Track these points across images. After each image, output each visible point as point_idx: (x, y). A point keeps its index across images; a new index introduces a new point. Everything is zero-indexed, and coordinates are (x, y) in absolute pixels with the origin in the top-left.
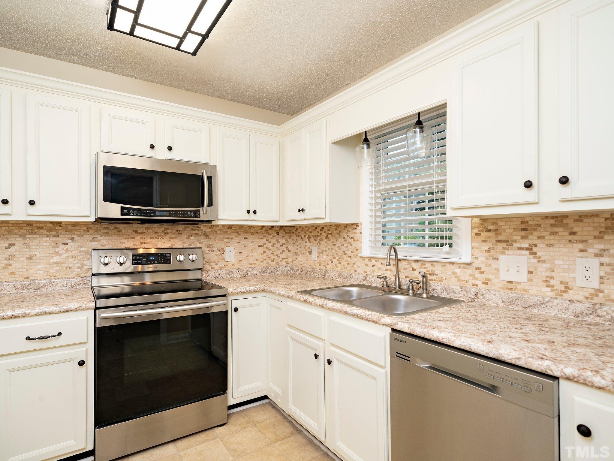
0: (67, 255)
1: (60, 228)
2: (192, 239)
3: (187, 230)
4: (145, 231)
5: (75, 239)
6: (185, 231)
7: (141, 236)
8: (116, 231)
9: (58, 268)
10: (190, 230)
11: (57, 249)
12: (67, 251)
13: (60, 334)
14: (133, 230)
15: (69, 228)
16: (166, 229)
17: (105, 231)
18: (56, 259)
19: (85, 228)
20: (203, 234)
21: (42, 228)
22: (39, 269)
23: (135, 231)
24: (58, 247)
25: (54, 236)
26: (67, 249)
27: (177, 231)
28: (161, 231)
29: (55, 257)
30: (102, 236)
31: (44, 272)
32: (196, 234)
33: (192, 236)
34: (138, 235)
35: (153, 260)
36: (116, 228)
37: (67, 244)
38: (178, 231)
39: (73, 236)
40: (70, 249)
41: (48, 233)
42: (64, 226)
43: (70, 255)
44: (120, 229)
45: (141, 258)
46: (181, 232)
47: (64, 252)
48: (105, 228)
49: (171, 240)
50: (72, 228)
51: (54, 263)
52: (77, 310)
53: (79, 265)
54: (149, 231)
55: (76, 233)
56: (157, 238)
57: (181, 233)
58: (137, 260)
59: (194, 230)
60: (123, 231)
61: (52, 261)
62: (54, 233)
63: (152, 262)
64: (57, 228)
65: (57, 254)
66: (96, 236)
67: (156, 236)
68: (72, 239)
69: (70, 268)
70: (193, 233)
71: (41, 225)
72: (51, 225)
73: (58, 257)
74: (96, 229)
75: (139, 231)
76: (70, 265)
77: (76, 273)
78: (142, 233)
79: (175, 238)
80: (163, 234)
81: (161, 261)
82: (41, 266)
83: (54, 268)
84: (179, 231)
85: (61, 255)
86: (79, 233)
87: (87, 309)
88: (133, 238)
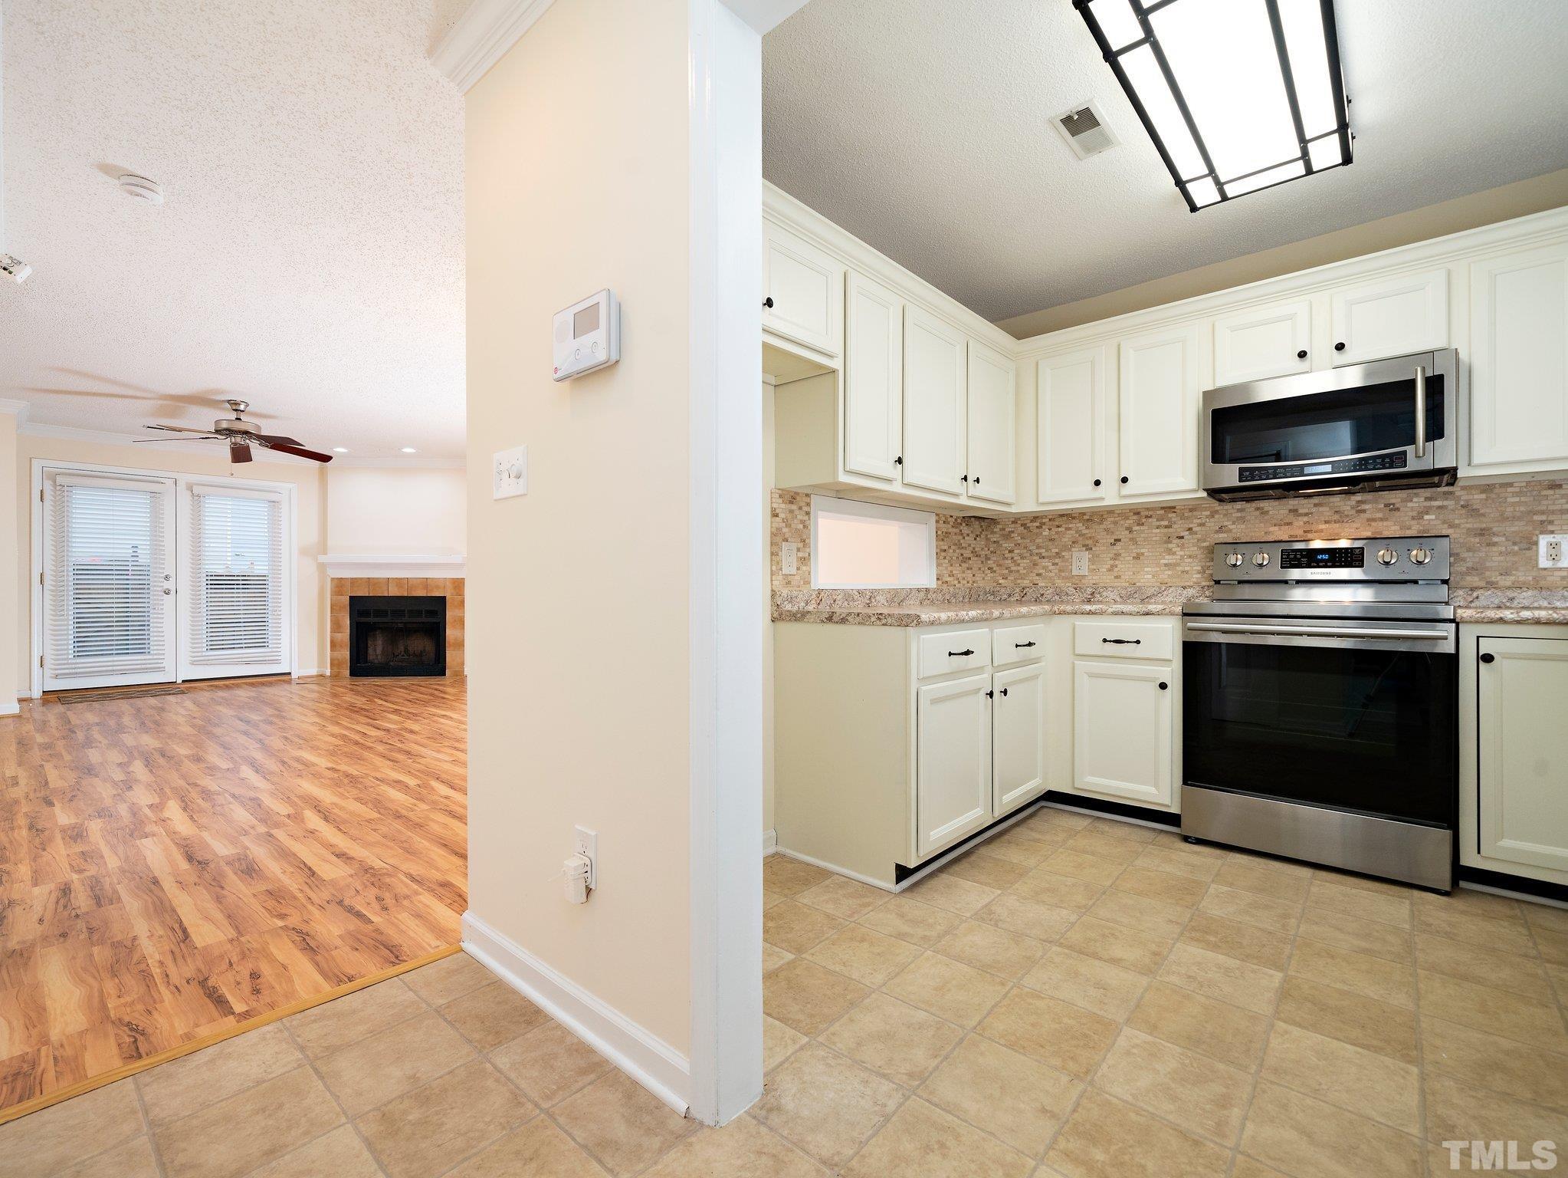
0: (1182, 553)
1: (1174, 515)
2: (1429, 520)
3: (1415, 500)
4: (1314, 510)
5: (1194, 529)
6: (1410, 504)
7: (1305, 519)
8: (1258, 513)
9: (1170, 573)
10: (1422, 499)
11: (1170, 546)
12: (1182, 547)
13: (1138, 642)
14: (1290, 511)
15: (1186, 515)
16: (1358, 502)
17: (1239, 515)
18: (1168, 559)
19: (1208, 513)
20: (1462, 506)
21: (1151, 517)
22: (1148, 573)
23: (1294, 511)
24: (1171, 542)
25: (1166, 527)
26: (1183, 544)
27: (1386, 505)
28: (1349, 508)
29: (1167, 557)
30: (1234, 523)
31: (1153, 576)
32: (1440, 507)
33: (1427, 513)
34: (1300, 518)
35: (1322, 560)
36: (1258, 509)
37: (1182, 537)
38: (1390, 504)
39: (1191, 526)
40: (1186, 545)
41: (1158, 523)
42: (1178, 511)
43: (1188, 553)
44: (1266, 509)
45: (1298, 556)
46: (1397, 506)
47: (1179, 549)
48: (1239, 510)
49: (1373, 524)
50: (1190, 514)
51: (1166, 565)
52: (1158, 614)
53: (1199, 568)
54: (1321, 509)
55: (1195, 521)
56: (1339, 522)
57: (1398, 509)
58: (1291, 560)
59: (1436, 500)
60: (1271, 513)
61: (1162, 561)
62: (1166, 523)
63: (1321, 564)
64: (1170, 515)
65: (1170, 552)
66: (1226, 523)
67: (1336, 517)
68: (1190, 529)
69: (1187, 572)
70: (1430, 507)
71: (1150, 513)
72: (1162, 512)
73: (1171, 557)
74: (1225, 512)
75: (1301, 511)
76: (1186, 569)
77: (1194, 580)
78: (1306, 514)
79: (1381, 520)
80: (1353, 512)
81: (1341, 561)
82: (1150, 569)
83: (1166, 572)
84: (1393, 504)
85: (1174, 553)
86: (1199, 521)
87: (1172, 614)
88: (1288, 524)
